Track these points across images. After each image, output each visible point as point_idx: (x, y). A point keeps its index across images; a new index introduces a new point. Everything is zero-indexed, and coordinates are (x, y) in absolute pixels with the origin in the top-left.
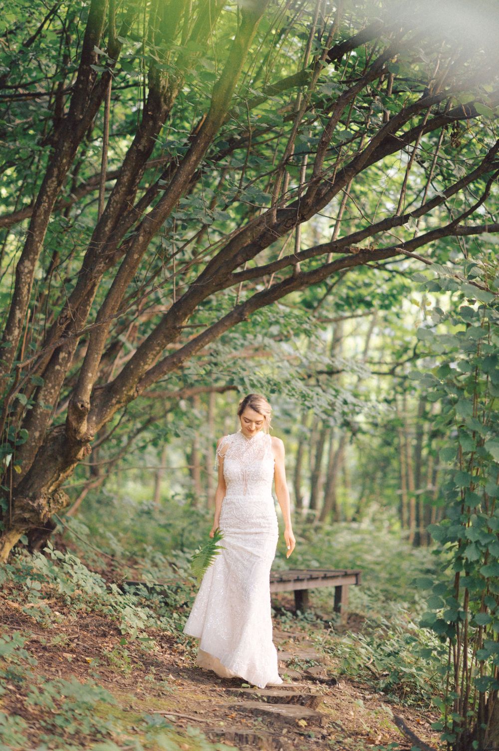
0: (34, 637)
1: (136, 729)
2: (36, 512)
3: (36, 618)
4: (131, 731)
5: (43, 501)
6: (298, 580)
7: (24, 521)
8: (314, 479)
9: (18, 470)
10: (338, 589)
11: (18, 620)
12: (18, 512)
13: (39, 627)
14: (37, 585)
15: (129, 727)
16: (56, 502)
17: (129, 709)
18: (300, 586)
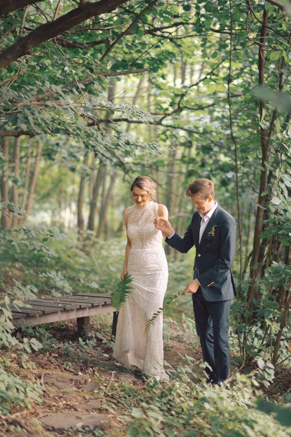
6: (80, 309)
8: (92, 205)
18: (81, 314)
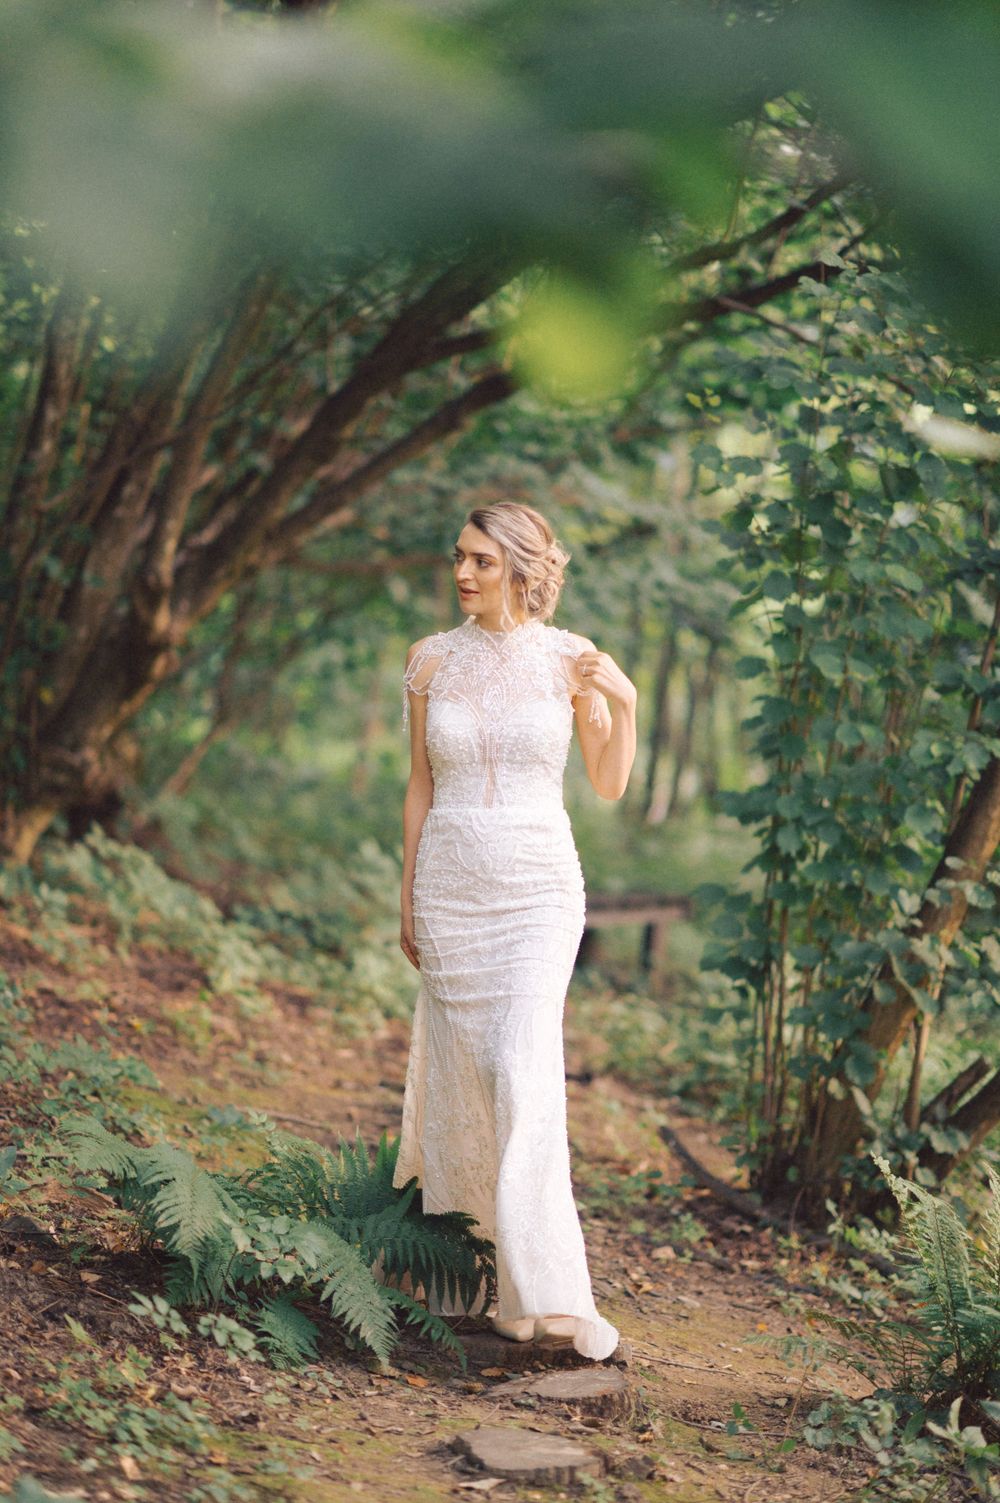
0: (47, 984)
1: (189, 1128)
2: (78, 773)
3: (58, 955)
4: (182, 1132)
5: (90, 754)
7: (55, 790)
9: (47, 696)
10: (649, 935)
11: (24, 955)
12: (45, 772)
13: (62, 969)
14: (60, 898)
15: (179, 1127)
16: (116, 755)
17: (189, 1101)
